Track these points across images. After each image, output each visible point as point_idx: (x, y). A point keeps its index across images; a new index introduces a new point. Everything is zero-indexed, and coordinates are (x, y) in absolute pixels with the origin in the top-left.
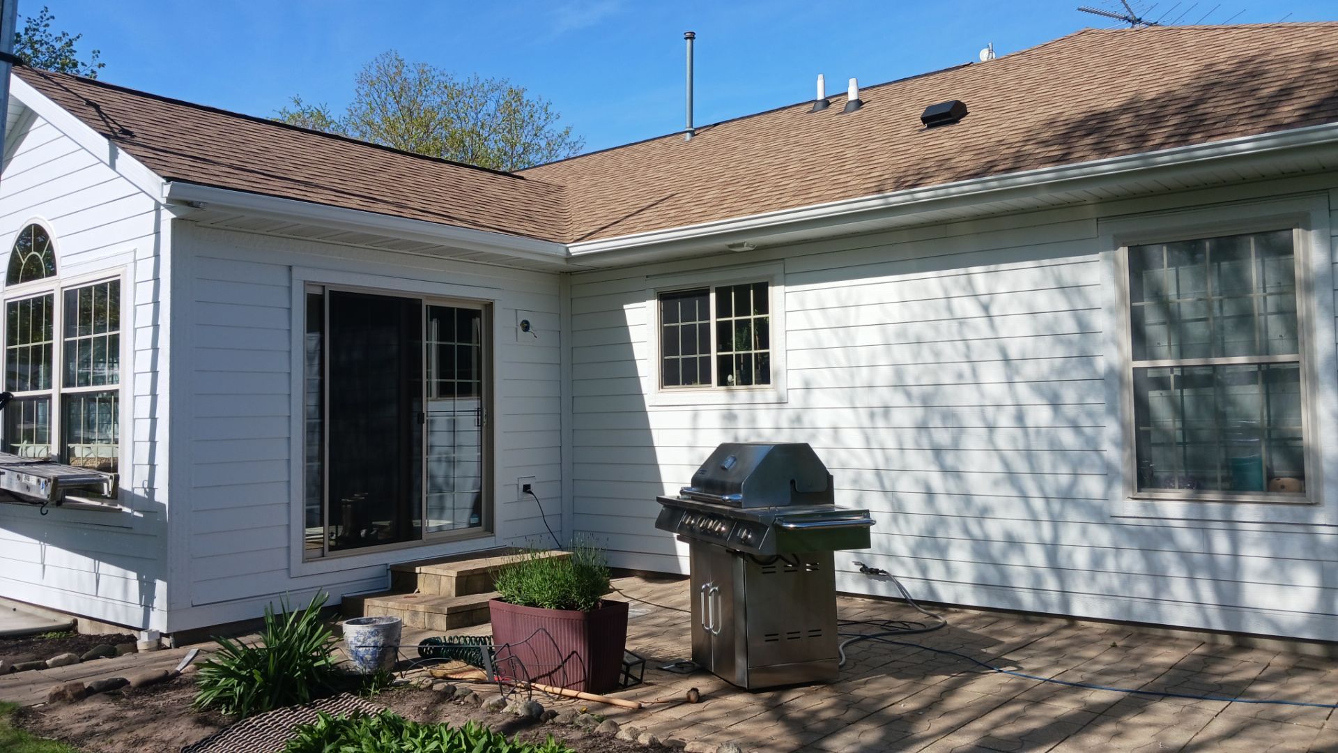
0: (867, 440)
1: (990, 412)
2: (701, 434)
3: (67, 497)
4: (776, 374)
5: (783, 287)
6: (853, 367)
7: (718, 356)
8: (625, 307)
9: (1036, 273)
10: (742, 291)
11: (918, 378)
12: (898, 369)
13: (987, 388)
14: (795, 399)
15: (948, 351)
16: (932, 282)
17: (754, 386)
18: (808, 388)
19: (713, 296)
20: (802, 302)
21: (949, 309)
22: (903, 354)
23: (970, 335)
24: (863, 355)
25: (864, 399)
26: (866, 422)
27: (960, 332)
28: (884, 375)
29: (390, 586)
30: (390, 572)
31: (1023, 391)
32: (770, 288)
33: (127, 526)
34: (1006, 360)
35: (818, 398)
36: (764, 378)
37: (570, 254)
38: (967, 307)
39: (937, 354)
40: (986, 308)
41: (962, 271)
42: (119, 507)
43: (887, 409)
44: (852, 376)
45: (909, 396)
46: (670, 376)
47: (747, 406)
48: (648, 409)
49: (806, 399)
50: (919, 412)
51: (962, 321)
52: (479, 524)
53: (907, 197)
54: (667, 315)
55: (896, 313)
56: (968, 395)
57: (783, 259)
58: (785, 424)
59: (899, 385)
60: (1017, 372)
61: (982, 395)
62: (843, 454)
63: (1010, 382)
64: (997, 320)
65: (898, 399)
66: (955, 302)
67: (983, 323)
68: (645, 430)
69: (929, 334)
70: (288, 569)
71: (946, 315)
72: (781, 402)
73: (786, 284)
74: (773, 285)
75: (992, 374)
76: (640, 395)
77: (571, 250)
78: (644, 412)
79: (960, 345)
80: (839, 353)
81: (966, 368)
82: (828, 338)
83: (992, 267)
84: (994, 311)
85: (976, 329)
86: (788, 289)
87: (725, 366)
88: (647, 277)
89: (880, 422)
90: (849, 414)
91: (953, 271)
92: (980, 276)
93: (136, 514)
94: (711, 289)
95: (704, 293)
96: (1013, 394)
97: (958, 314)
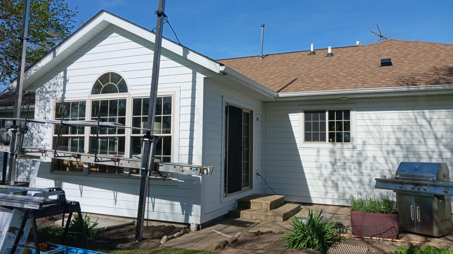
0: (386, 160)
1: (430, 153)
2: (320, 157)
3: (131, 175)
4: (352, 139)
5: (356, 112)
6: (381, 139)
7: (329, 133)
8: (289, 114)
9: (447, 113)
10: (339, 112)
11: (405, 142)
12: (398, 139)
13: (429, 146)
14: (359, 148)
15: (416, 135)
16: (410, 113)
17: (343, 143)
18: (364, 143)
19: (327, 113)
20: (363, 117)
21: (416, 122)
22: (400, 135)
23: (424, 130)
24: (385, 135)
25: (385, 148)
26: (386, 155)
27: (420, 129)
28: (393, 141)
29: (237, 207)
30: (237, 202)
31: (442, 148)
32: (351, 112)
33: (176, 185)
34: (436, 138)
35: (368, 147)
36: (348, 140)
37: (279, 96)
38: (424, 122)
39: (412, 135)
40: (429, 122)
41: (421, 111)
42: (171, 178)
43: (393, 152)
44: (381, 141)
45: (402, 147)
46: (308, 138)
47: (340, 149)
48: (298, 148)
49: (363, 147)
50: (405, 153)
51: (421, 126)
52: (248, 186)
53: (417, 88)
54: (307, 118)
55: (397, 122)
56: (423, 148)
57: (356, 103)
58: (355, 155)
59: (398, 144)
60: (440, 142)
61: (428, 148)
62: (377, 165)
63: (437, 145)
64: (433, 126)
65: (398, 148)
66: (419, 120)
67: (428, 127)
68: (297, 155)
69: (409, 129)
70: (220, 201)
71: (415, 124)
72: (354, 148)
73: (357, 111)
74: (352, 111)
75: (431, 143)
76: (295, 144)
77: (279, 95)
78: (297, 149)
79: (420, 133)
80: (377, 134)
81: (422, 140)
82: (372, 129)
83: (432, 111)
84: (432, 123)
85: (426, 128)
86: (358, 112)
87: (331, 136)
88: (299, 105)
89: (391, 155)
90: (380, 153)
91: (418, 111)
92: (427, 113)
93: (179, 181)
94: (326, 110)
95: (325, 112)
96: (438, 148)
97: (420, 124)
